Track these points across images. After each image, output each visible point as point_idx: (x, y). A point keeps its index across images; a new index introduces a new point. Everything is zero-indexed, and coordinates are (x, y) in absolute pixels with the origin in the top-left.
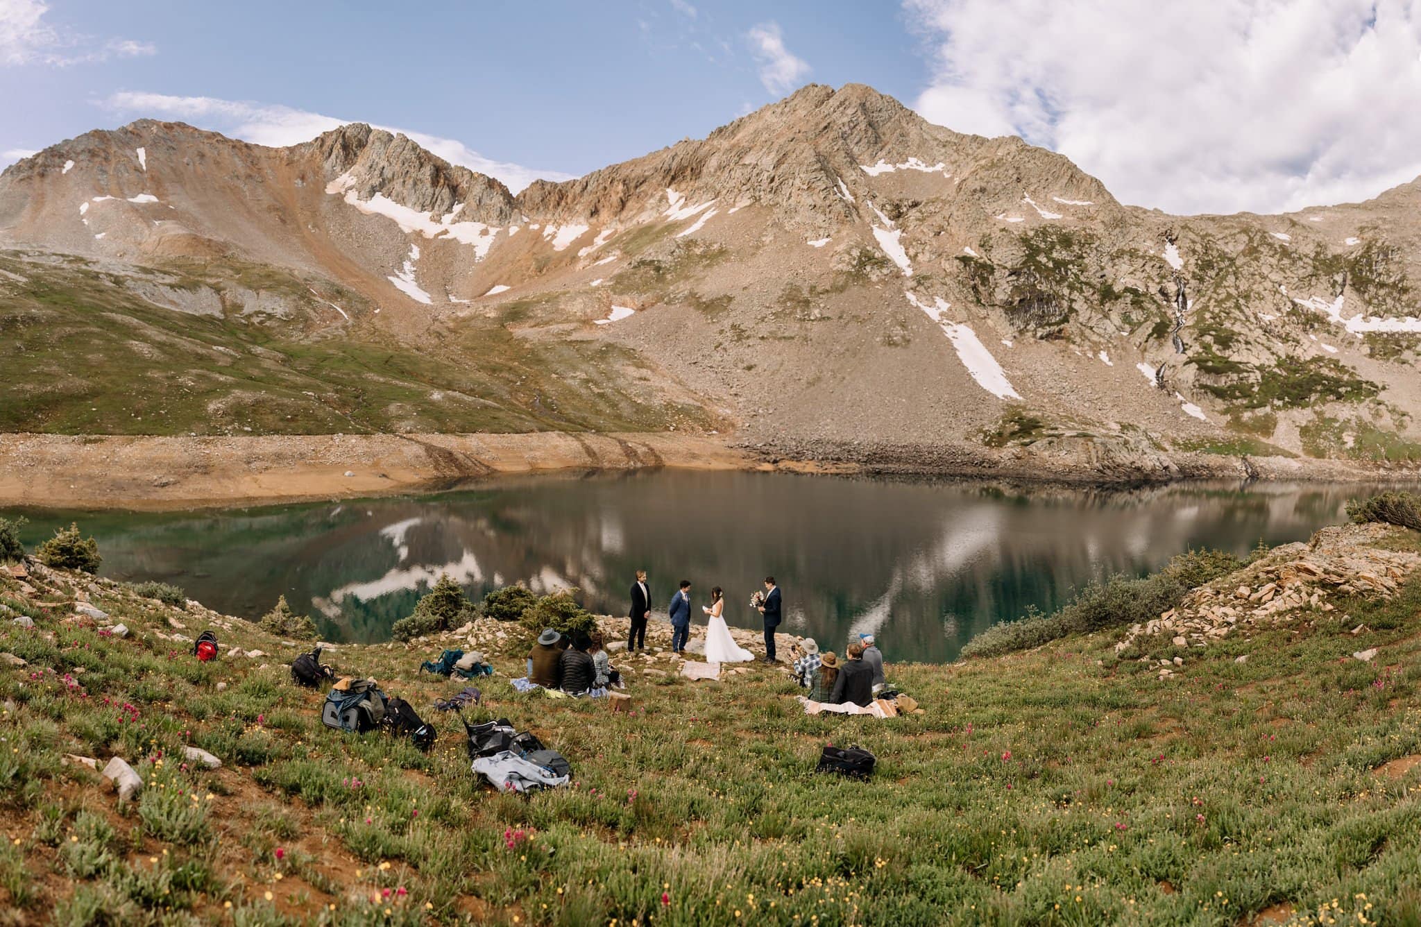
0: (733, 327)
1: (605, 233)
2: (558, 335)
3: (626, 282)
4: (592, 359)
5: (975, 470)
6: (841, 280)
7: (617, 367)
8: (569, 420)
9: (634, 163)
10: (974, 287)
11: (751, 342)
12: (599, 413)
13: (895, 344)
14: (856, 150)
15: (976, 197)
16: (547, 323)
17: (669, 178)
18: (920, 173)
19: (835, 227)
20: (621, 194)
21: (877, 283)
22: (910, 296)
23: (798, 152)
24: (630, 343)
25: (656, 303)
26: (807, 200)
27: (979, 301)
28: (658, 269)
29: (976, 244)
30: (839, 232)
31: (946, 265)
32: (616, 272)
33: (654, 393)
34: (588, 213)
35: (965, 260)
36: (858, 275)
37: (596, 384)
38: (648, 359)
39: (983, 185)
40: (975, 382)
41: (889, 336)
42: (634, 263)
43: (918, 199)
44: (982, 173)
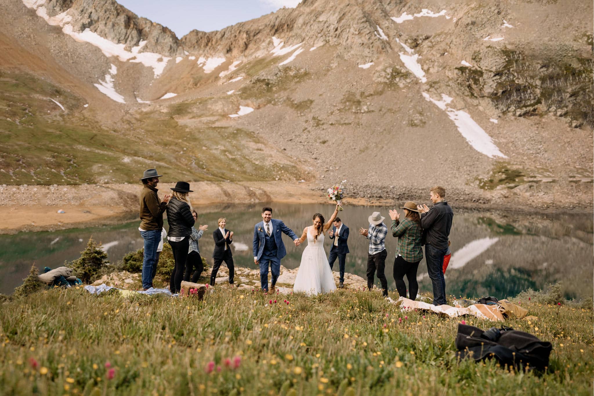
0: (314, 118)
1: (236, 63)
2: (207, 123)
3: (248, 92)
4: (228, 138)
5: (475, 205)
6: (380, 88)
7: (243, 142)
8: (213, 175)
9: (253, 21)
10: (469, 86)
11: (325, 127)
12: (232, 170)
13: (416, 125)
14: (388, 8)
15: (469, 28)
16: (200, 116)
17: (274, 30)
18: (430, 18)
19: (376, 56)
20: (245, 40)
21: (403, 88)
22: (425, 95)
23: (352, 12)
24: (251, 129)
25: (267, 104)
26: (358, 40)
27: (472, 95)
28: (268, 84)
29: (469, 58)
30: (378, 58)
31: (449, 74)
32: (243, 86)
33: (266, 158)
34: (225, 51)
35: (462, 69)
36: (391, 84)
37: (230, 152)
38: (262, 138)
39: (474, 20)
40: (471, 147)
41: (412, 121)
42: (253, 81)
43: (429, 34)
44: (472, 13)
